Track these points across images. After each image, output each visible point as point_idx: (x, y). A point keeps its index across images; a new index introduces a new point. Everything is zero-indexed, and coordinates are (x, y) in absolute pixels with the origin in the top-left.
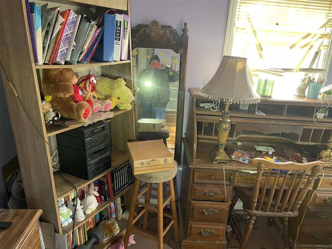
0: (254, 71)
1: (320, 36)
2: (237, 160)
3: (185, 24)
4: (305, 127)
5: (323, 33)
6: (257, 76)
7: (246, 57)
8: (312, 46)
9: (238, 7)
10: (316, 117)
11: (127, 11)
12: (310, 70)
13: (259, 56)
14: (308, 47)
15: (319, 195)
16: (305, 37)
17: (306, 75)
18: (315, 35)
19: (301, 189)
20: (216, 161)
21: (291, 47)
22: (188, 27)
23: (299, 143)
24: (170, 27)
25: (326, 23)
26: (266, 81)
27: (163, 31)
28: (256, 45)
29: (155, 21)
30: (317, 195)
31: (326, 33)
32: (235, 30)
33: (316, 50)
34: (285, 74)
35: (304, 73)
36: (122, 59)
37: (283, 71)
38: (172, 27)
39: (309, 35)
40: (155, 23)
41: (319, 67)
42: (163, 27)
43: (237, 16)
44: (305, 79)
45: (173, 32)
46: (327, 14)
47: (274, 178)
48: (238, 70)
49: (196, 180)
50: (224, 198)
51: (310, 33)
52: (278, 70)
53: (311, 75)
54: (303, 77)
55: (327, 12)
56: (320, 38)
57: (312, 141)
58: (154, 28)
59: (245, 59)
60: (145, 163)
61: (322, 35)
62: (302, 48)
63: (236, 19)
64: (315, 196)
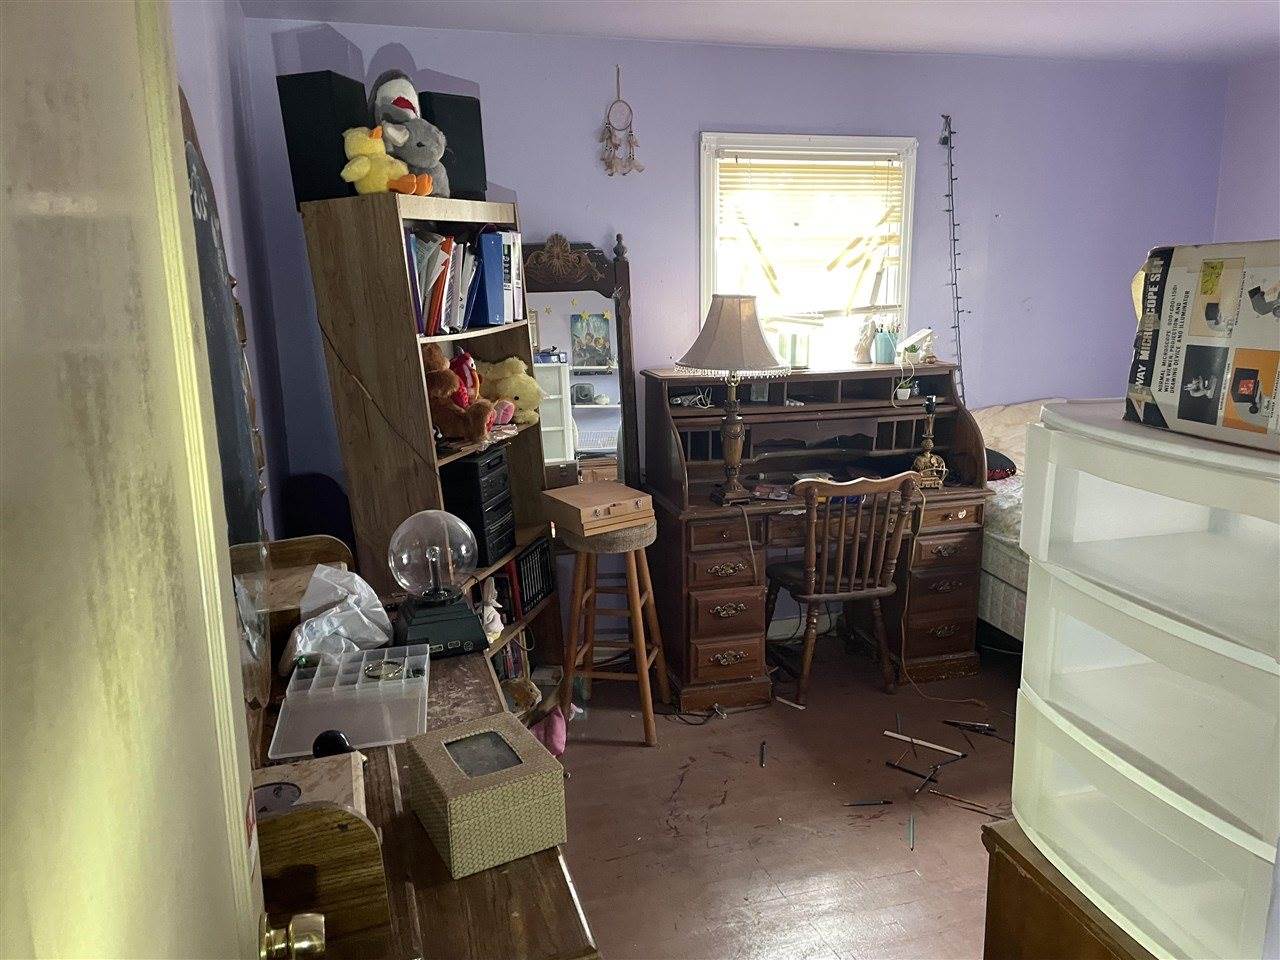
0: (768, 322)
1: (880, 241)
2: (765, 497)
3: (619, 237)
4: (880, 420)
5: (887, 234)
6: (776, 330)
7: (752, 294)
8: (868, 262)
9: (717, 197)
10: (896, 398)
11: (515, 224)
12: (872, 308)
13: (773, 291)
14: (862, 263)
15: (926, 543)
16: (852, 246)
17: (866, 320)
18: (870, 239)
19: (890, 535)
20: (728, 501)
21: (830, 267)
22: (623, 243)
23: (875, 453)
24: (589, 246)
25: (887, 215)
26: (794, 338)
27: (575, 256)
28: (763, 268)
29: (557, 235)
30: (923, 543)
31: (891, 233)
32: (717, 241)
33: (878, 269)
34: (826, 321)
35: (862, 316)
36: (516, 318)
37: (822, 315)
38: (594, 244)
39: (859, 240)
40: (557, 239)
41: (891, 302)
42: (576, 246)
43: (717, 216)
44: (866, 327)
45: (596, 256)
46: (885, 198)
47: (838, 520)
48: (744, 318)
49: (695, 548)
50: (753, 577)
51: (859, 236)
52: (812, 315)
53: (877, 319)
54: (863, 324)
55: (885, 193)
56: (881, 244)
57: (898, 446)
58: (557, 250)
59: (752, 298)
60: (602, 512)
61: (882, 237)
62: (850, 266)
63: (717, 220)
64: (920, 546)
